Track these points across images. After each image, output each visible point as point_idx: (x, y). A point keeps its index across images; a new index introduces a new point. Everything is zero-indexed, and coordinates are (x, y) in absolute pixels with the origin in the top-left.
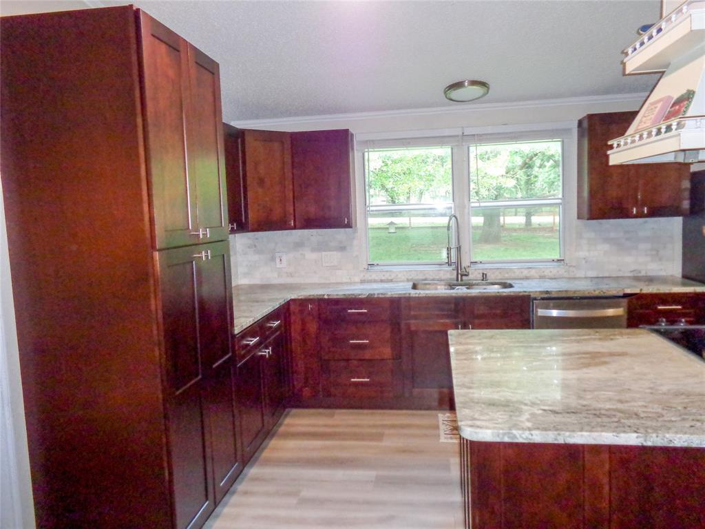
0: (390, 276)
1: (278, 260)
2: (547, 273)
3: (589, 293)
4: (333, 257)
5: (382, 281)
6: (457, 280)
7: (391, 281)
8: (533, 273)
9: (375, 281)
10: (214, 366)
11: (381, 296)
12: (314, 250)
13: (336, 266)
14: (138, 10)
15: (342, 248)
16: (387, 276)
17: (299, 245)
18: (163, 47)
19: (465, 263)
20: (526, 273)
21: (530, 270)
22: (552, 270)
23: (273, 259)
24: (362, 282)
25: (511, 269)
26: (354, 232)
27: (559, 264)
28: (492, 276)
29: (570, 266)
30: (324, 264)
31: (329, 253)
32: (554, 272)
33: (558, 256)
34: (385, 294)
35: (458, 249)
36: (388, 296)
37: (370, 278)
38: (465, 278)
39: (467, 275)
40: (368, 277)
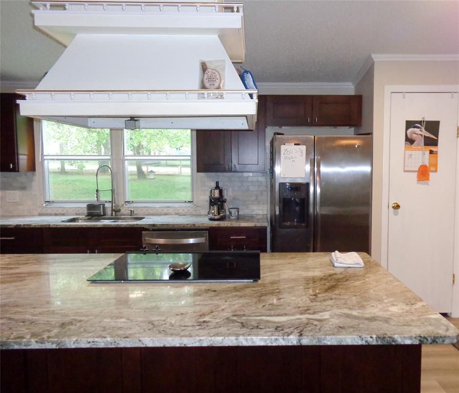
0: (63, 210)
2: (181, 211)
3: (183, 226)
4: (15, 195)
5: (56, 214)
6: (112, 215)
7: (63, 214)
8: (171, 210)
9: (50, 215)
11: (25, 227)
13: (17, 202)
15: (23, 188)
16: (60, 211)
19: (120, 203)
20: (165, 211)
21: (169, 208)
22: (184, 209)
24: (40, 215)
25: (155, 208)
26: (34, 175)
27: (189, 204)
28: (141, 212)
29: (197, 206)
30: (8, 201)
31: (13, 192)
32: (186, 210)
33: (189, 198)
34: (30, 225)
35: (113, 191)
36: (31, 227)
37: (46, 213)
38: (118, 214)
39: (119, 211)
40: (44, 211)
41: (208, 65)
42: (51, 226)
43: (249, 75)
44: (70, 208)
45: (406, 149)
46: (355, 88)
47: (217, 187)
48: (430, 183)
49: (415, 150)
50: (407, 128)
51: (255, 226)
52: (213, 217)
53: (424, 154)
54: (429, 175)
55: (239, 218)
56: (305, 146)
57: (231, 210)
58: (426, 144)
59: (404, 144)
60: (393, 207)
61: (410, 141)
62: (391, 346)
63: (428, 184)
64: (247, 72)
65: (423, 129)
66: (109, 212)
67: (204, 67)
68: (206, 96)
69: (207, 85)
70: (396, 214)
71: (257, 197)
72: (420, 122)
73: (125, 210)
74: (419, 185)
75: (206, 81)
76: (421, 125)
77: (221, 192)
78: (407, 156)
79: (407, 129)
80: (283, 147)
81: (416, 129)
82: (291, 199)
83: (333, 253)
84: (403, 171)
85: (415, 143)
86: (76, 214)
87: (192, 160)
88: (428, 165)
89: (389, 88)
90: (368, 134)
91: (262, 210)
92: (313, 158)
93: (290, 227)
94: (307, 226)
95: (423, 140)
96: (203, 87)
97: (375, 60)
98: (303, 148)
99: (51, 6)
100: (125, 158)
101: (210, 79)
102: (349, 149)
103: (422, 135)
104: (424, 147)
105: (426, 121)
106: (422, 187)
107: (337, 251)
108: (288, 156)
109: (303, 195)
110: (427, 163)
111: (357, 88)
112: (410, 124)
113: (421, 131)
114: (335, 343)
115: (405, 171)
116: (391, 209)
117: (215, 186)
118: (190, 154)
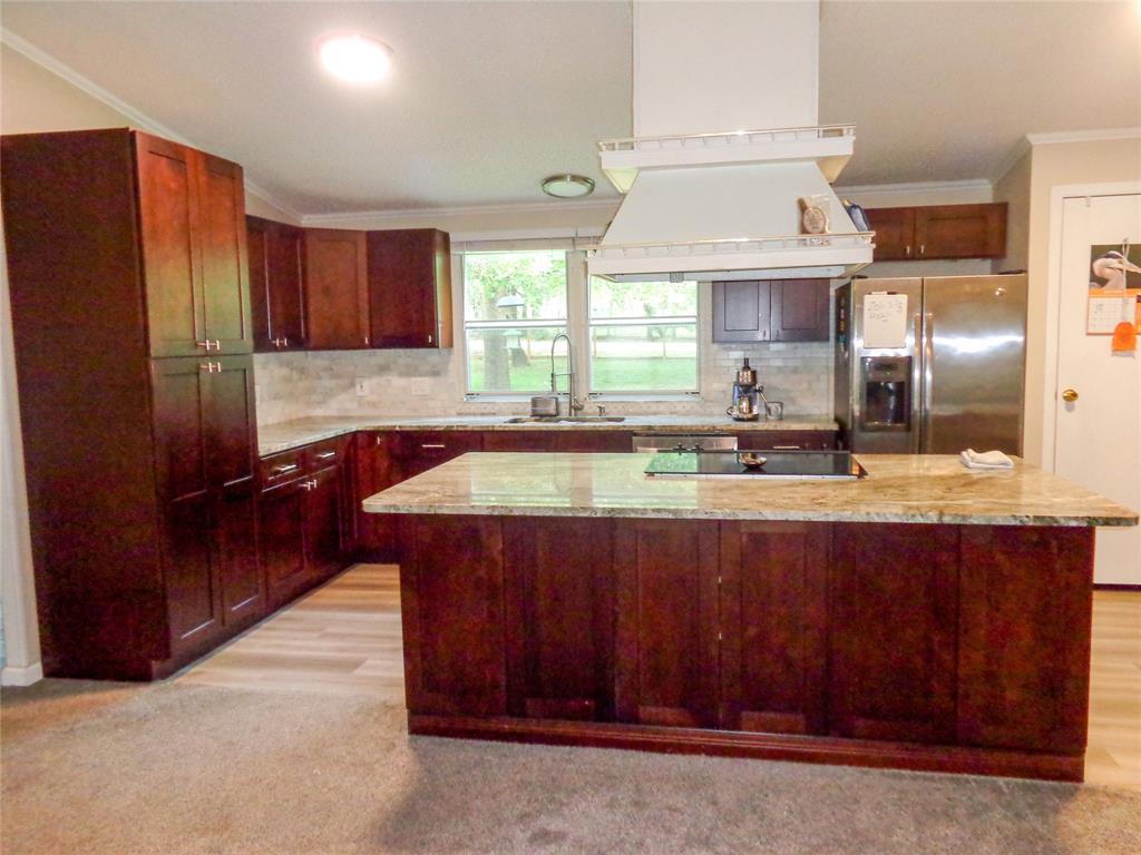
0: (493, 408)
1: (358, 387)
2: (679, 408)
4: (424, 384)
5: (482, 414)
6: (570, 414)
7: (494, 414)
8: (662, 407)
9: (475, 414)
10: (226, 484)
11: (460, 429)
12: (401, 375)
13: (428, 396)
14: (133, 133)
15: (435, 373)
16: (489, 409)
17: (384, 369)
18: (164, 160)
19: (582, 395)
20: (654, 408)
21: (659, 403)
22: (685, 404)
23: (352, 385)
24: (459, 414)
25: (637, 403)
26: (450, 353)
27: (692, 398)
28: (614, 410)
29: (706, 401)
30: (414, 393)
31: (420, 379)
32: (688, 407)
33: (693, 387)
34: (465, 426)
35: (571, 376)
36: (468, 429)
37: (468, 411)
38: (579, 412)
39: (581, 408)
40: (465, 409)
41: (809, 204)
42: (496, 429)
43: (858, 211)
44: (505, 403)
45: (1091, 294)
46: (994, 189)
47: (747, 367)
48: (1136, 353)
49: (1110, 296)
50: (1094, 258)
51: (816, 431)
52: (741, 416)
53: (1125, 303)
54: (1135, 340)
55: (781, 418)
56: (906, 296)
57: (770, 405)
58: (1130, 285)
59: (1087, 287)
60: (1065, 398)
61: (1098, 281)
62: (1051, 528)
63: (1133, 357)
64: (854, 206)
65: (1125, 259)
66: (565, 410)
67: (803, 207)
68: (808, 242)
69: (809, 228)
70: (1070, 409)
71: (810, 384)
72: (1119, 248)
73: (590, 408)
74: (1116, 358)
75: (807, 223)
76: (1121, 253)
77: (754, 374)
78: (1093, 309)
79: (1093, 260)
80: (867, 298)
81: (1110, 259)
82: (879, 383)
83: (964, 453)
84: (1084, 333)
85: (1109, 284)
86: (514, 414)
87: (698, 324)
88: (1133, 323)
89: (1058, 192)
90: (1020, 272)
91: (819, 408)
92: (919, 314)
93: (877, 429)
94: (909, 429)
95: (1124, 279)
96: (804, 231)
97: (1033, 143)
98: (903, 299)
99: (620, 144)
100: (592, 322)
101: (813, 221)
102: (983, 298)
103: (1121, 270)
104: (1125, 290)
105: (1131, 246)
106: (1122, 361)
107: (970, 450)
108: (877, 313)
109: (901, 377)
110: (1131, 319)
111: (997, 189)
112: (1098, 252)
113: (1120, 263)
114: (983, 523)
115: (1089, 334)
116: (1062, 402)
117: (743, 365)
118: (696, 314)
